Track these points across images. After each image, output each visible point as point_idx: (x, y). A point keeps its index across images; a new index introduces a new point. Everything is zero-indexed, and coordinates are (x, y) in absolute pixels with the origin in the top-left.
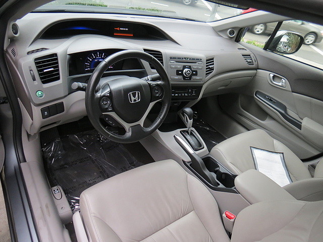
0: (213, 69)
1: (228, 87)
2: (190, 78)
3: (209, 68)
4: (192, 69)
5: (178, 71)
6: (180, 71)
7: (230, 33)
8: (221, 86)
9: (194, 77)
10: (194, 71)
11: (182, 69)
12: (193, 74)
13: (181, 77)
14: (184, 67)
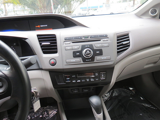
0: (129, 46)
1: (157, 64)
2: (92, 59)
3: (123, 44)
4: (95, 48)
5: (75, 53)
6: (78, 52)
7: (152, 13)
8: (147, 64)
9: (98, 58)
10: (98, 50)
11: (80, 50)
12: (95, 54)
13: (79, 59)
14: (83, 47)
